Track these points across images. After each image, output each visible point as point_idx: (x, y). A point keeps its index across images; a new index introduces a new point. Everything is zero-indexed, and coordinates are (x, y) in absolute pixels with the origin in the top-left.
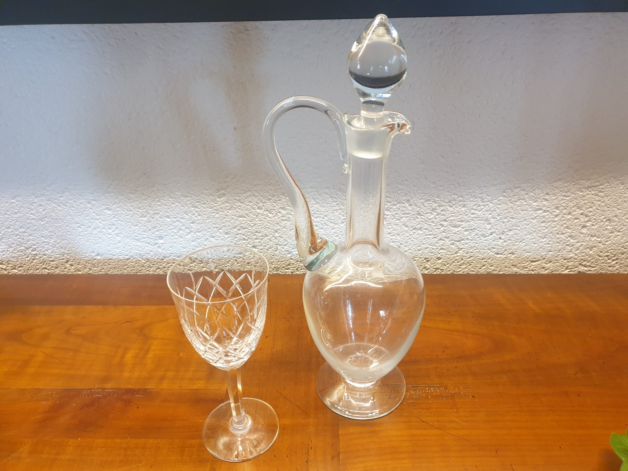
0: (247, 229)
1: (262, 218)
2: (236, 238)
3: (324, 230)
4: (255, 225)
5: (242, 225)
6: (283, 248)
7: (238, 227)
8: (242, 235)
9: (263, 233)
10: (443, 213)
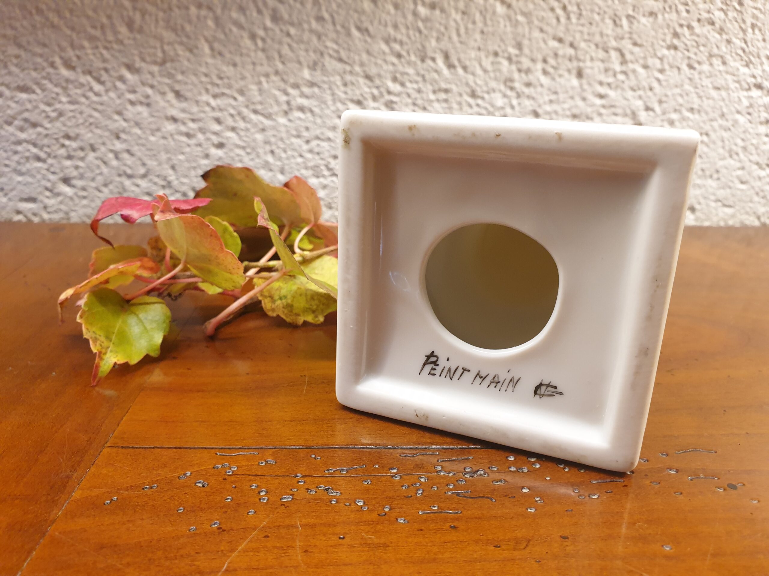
0: (42, 126)
1: (76, 94)
2: (16, 152)
3: (238, 134)
4: (61, 114)
5: (26, 115)
6: (138, 186)
7: (16, 123)
8: (31, 147)
9: (82, 140)
10: (526, 90)
